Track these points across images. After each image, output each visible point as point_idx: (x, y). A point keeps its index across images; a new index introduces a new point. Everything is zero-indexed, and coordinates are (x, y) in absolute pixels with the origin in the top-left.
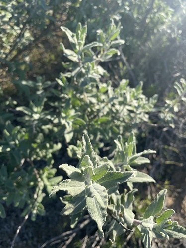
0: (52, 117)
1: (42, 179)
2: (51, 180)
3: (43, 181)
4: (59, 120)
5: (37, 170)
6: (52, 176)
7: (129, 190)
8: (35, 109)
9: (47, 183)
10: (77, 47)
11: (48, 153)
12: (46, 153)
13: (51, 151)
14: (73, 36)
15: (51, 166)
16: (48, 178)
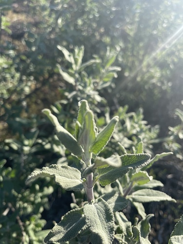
0: (43, 141)
1: (27, 233)
2: (38, 234)
3: (29, 236)
4: (52, 146)
5: (22, 221)
6: (40, 229)
7: (141, 218)
8: (26, 142)
9: (33, 237)
10: (74, 66)
11: (37, 197)
12: (34, 197)
13: (40, 194)
14: (70, 56)
15: (39, 215)
16: (35, 232)
